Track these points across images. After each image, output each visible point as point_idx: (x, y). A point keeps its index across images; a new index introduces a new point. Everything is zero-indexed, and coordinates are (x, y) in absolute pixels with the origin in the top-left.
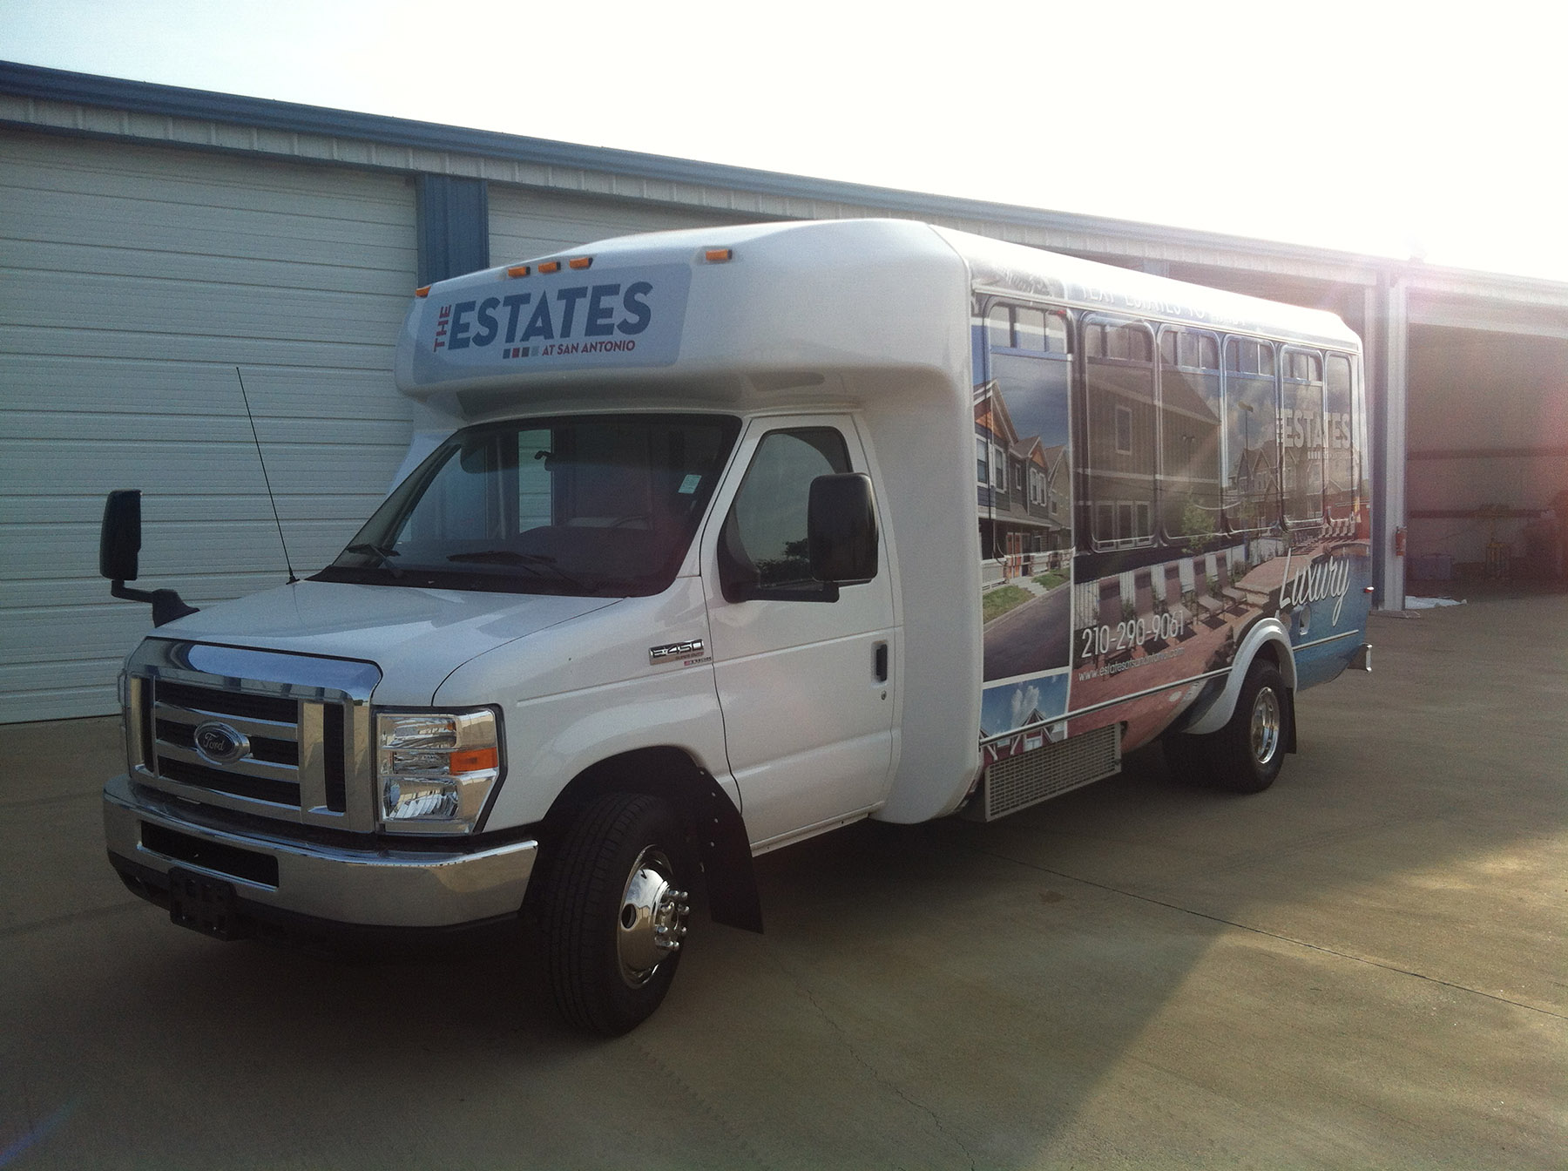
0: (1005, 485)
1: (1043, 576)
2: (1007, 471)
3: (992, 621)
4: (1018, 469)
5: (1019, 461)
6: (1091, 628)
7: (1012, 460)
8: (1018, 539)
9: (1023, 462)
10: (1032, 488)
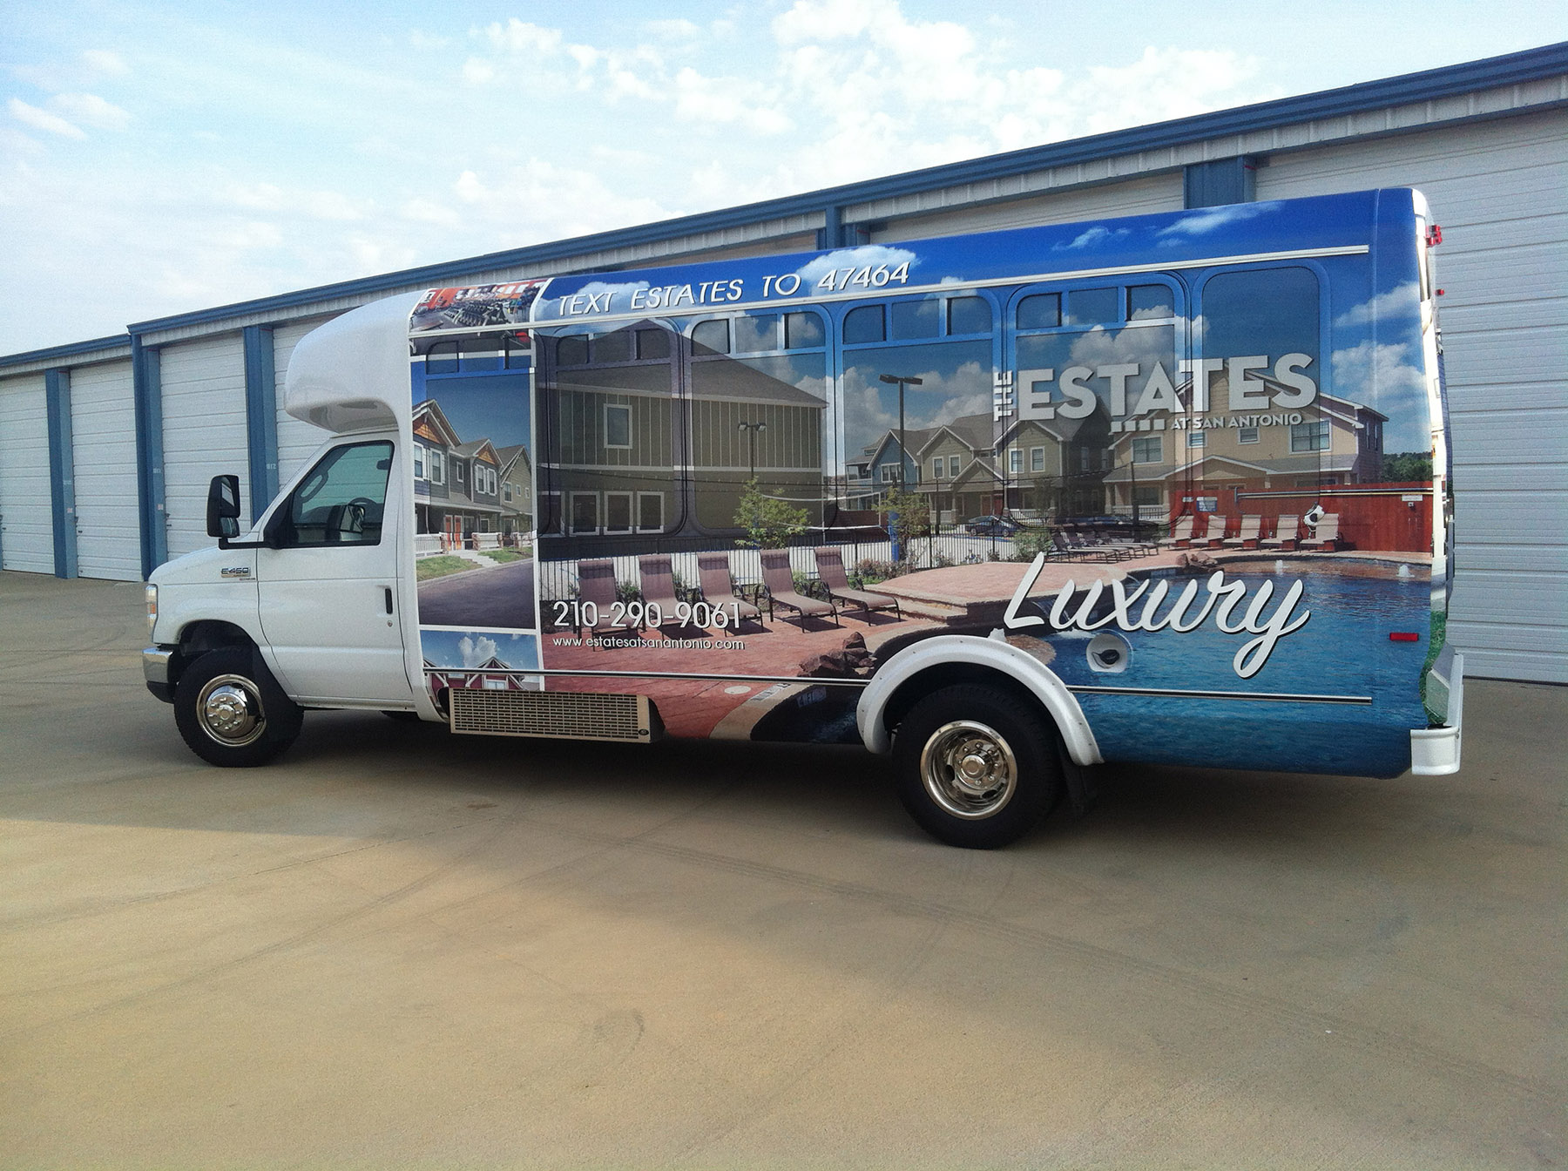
0: (443, 478)
1: (494, 552)
2: (446, 468)
3: (428, 581)
4: (460, 467)
5: (460, 460)
6: (568, 602)
7: (452, 460)
8: (458, 520)
9: (466, 462)
10: (477, 481)
